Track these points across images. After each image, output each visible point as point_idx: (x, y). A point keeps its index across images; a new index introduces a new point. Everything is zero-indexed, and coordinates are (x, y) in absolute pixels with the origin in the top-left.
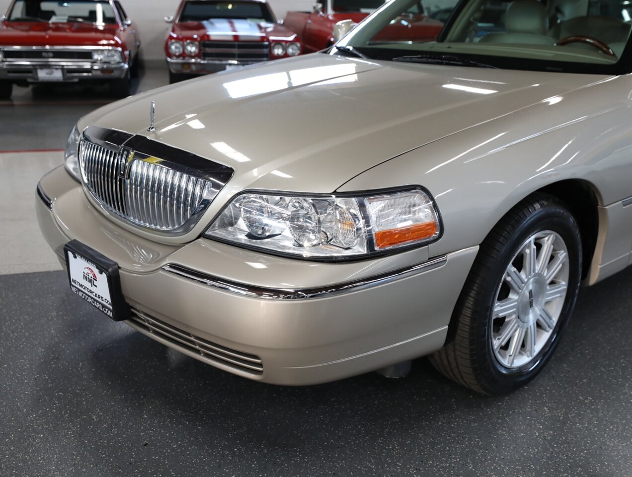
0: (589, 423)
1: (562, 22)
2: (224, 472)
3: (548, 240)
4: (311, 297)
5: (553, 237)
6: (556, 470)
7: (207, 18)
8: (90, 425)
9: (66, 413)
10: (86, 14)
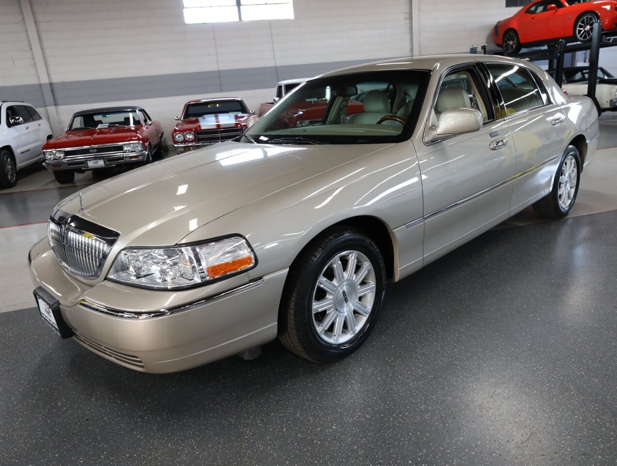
0: (386, 376)
1: (409, 101)
2: (134, 434)
3: (351, 257)
4: (153, 316)
5: (355, 254)
6: (353, 411)
7: (201, 115)
8: (54, 409)
9: (41, 402)
10: (123, 120)
